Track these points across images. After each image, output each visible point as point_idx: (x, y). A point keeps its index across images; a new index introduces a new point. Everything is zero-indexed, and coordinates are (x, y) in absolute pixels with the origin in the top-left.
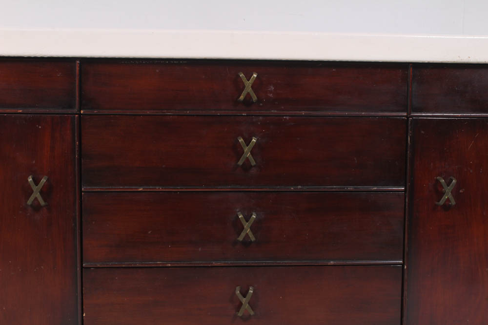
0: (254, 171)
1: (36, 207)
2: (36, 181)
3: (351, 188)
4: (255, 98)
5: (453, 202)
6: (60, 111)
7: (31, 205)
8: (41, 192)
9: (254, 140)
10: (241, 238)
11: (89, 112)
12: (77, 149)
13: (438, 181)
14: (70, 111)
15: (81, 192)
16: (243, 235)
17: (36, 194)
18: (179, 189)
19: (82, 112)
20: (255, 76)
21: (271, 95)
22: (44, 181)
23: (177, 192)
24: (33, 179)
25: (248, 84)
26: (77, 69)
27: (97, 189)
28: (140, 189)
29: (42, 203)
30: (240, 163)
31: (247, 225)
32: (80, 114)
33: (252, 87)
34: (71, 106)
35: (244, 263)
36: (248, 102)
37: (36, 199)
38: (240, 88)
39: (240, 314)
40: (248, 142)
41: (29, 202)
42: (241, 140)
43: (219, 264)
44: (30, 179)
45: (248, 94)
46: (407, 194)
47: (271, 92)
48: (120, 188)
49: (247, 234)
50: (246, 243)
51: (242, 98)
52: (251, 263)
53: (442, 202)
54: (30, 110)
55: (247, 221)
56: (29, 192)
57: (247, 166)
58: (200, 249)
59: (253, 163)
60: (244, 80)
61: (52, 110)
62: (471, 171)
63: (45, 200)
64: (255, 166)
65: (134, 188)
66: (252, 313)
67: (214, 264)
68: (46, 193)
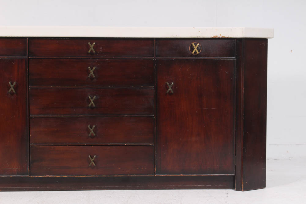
0: (95, 80)
1: (12, 94)
2: (12, 84)
3: (133, 86)
4: (94, 52)
5: (172, 92)
6: (21, 57)
7: (10, 93)
8: (14, 88)
9: (94, 68)
10: (90, 106)
11: (32, 57)
12: (27, 71)
13: (166, 84)
14: (25, 57)
15: (29, 88)
16: (90, 104)
17: (12, 88)
18: (66, 87)
19: (29, 57)
20: (94, 43)
21: (101, 51)
22: (15, 83)
23: (65, 88)
24: (11, 82)
25: (92, 46)
26: (27, 41)
27: (35, 87)
28: (52, 87)
29: (14, 92)
30: (89, 76)
31: (92, 100)
32: (29, 58)
33: (93, 48)
34: (25, 55)
35: (92, 115)
36: (92, 53)
37: (12, 90)
38: (89, 48)
39: (90, 135)
40: (92, 68)
41: (9, 91)
42: (89, 68)
43: (82, 116)
44: (10, 83)
45: (92, 50)
46: (155, 89)
47: (101, 50)
48: (44, 86)
49: (92, 104)
50: (92, 108)
51: (89, 52)
52: (94, 115)
53: (168, 92)
54: (10, 57)
55: (92, 99)
56: (9, 87)
57: (92, 78)
58: (74, 110)
59: (94, 77)
60: (90, 45)
61: (18, 57)
62: (180, 80)
63: (15, 91)
64: (95, 78)
65: (49, 87)
66: (94, 135)
67: (80, 116)
68: (16, 88)
